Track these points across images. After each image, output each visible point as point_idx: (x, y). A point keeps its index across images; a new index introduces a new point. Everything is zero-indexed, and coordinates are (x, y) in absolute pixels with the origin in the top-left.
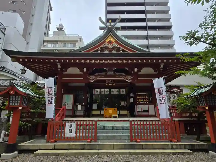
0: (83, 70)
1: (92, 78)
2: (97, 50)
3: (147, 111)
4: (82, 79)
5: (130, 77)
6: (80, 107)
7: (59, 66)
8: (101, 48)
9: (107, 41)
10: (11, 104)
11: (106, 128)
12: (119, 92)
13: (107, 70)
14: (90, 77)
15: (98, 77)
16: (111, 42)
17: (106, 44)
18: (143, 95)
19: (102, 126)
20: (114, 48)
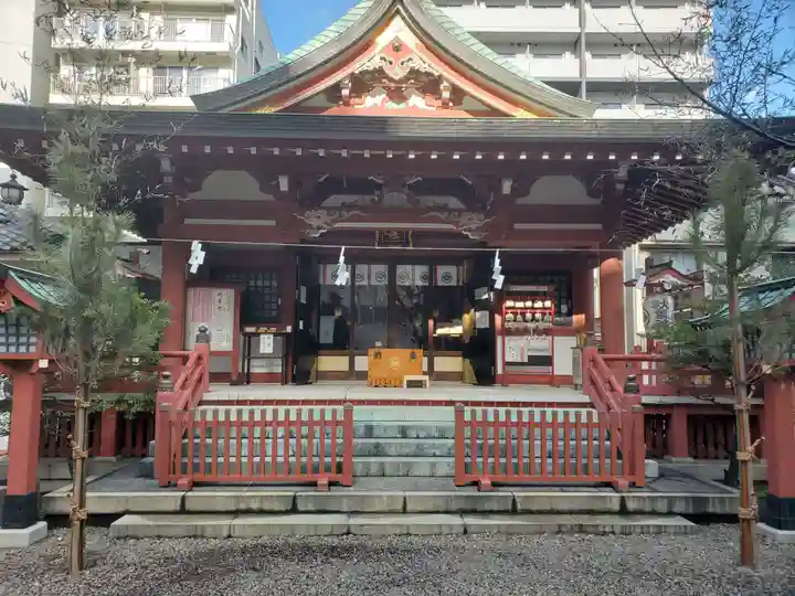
0: (274, 183)
1: (317, 222)
3: (549, 361)
4: (273, 223)
5: (480, 220)
6: (266, 344)
8: (353, 77)
11: (376, 432)
12: (431, 276)
13: (379, 187)
14: (308, 218)
15: (340, 216)
16: (397, 49)
17: (375, 60)
19: (360, 424)
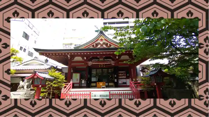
0: (84, 58)
1: (90, 63)
2: (94, 45)
3: (126, 83)
4: (84, 64)
5: (114, 62)
6: (83, 82)
7: (69, 56)
8: (96, 44)
9: (100, 39)
10: (35, 84)
13: (99, 58)
15: (93, 62)
16: (102, 40)
17: (99, 41)
18: (123, 73)
20: (104, 43)
